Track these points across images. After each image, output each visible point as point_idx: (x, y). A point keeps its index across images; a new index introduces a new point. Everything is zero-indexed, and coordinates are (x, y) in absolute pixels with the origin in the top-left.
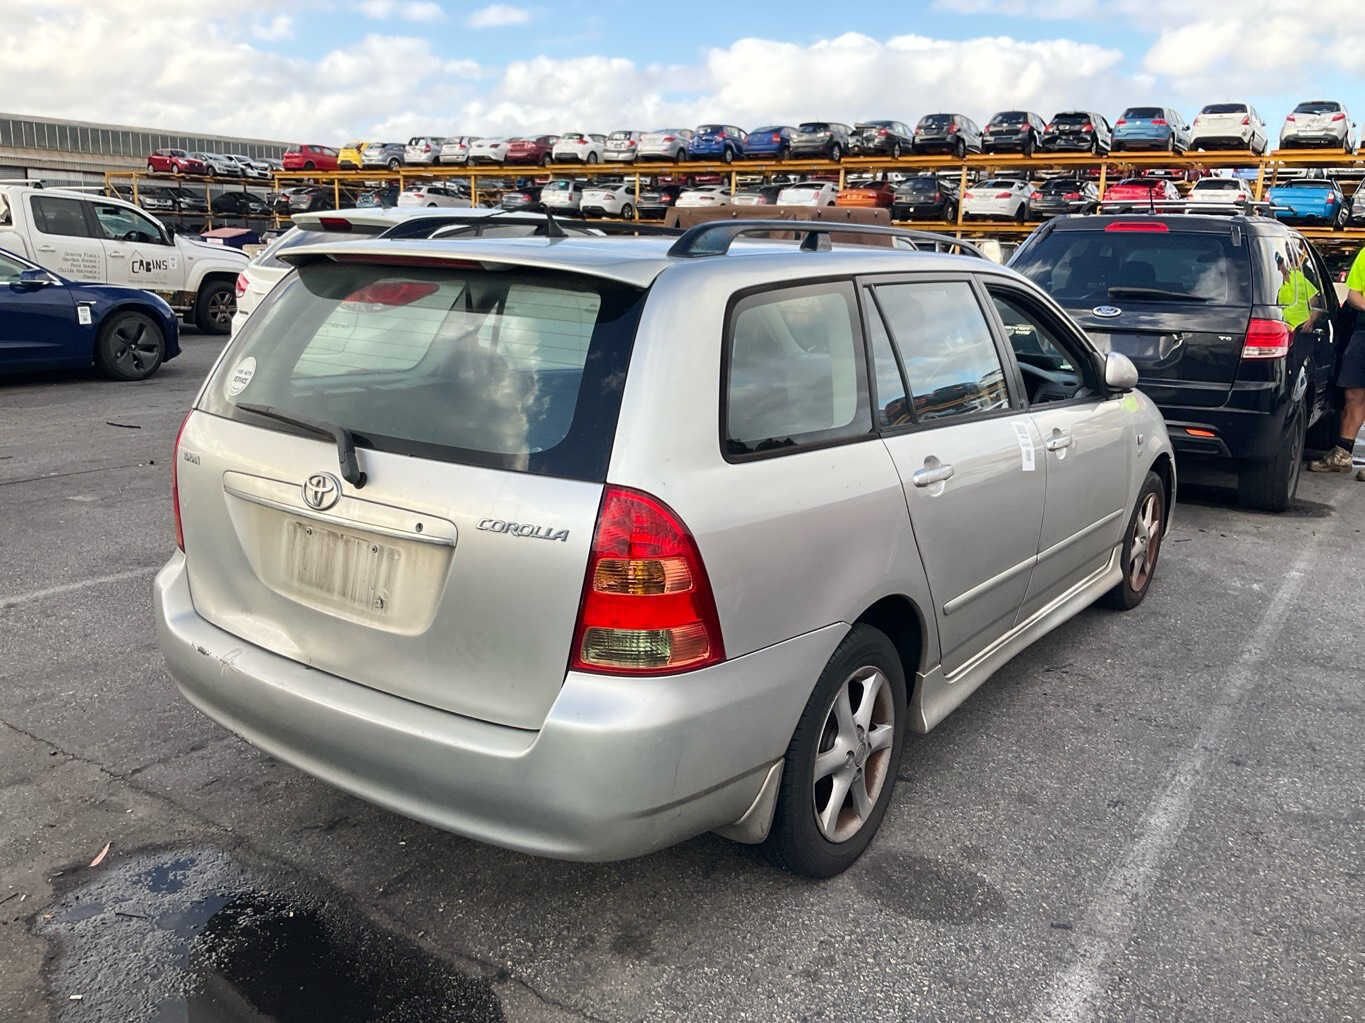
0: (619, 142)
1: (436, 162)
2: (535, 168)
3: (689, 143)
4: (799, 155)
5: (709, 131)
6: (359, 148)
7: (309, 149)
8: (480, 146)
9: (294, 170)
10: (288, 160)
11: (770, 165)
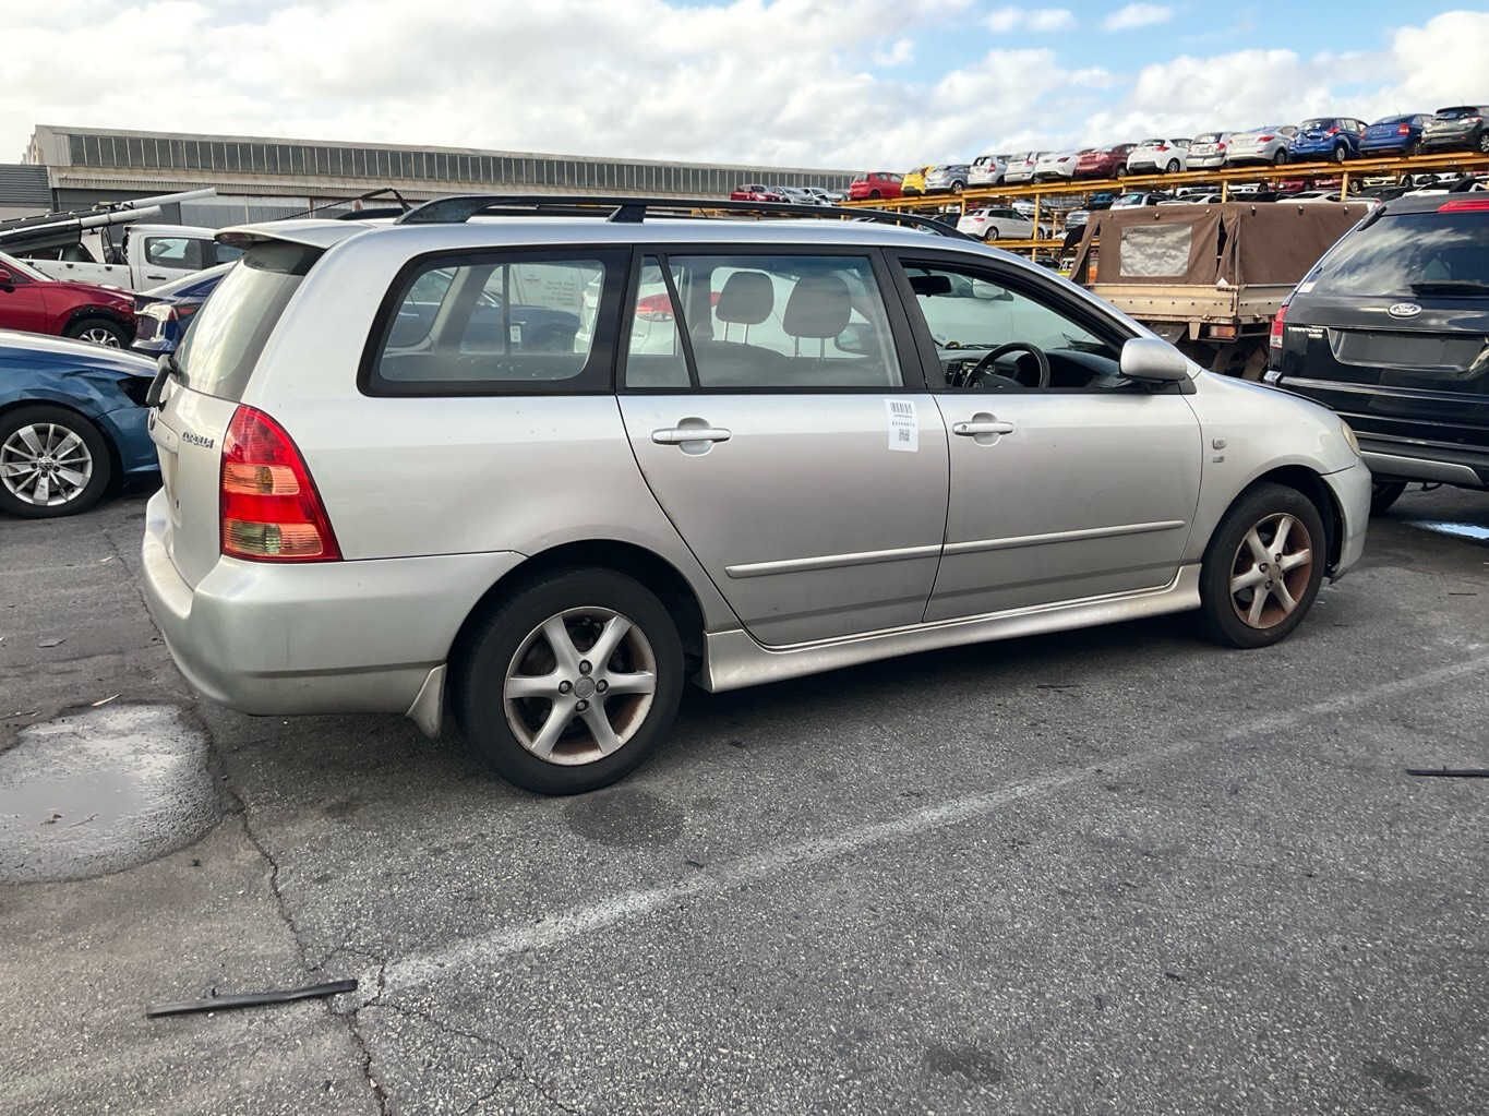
0: (1206, 146)
1: (1001, 182)
2: (1107, 181)
3: (1289, 142)
4: (1432, 149)
5: (1318, 126)
6: (923, 172)
7: (877, 177)
8: (1047, 161)
9: (859, 199)
10: (855, 190)
11: (1395, 162)
